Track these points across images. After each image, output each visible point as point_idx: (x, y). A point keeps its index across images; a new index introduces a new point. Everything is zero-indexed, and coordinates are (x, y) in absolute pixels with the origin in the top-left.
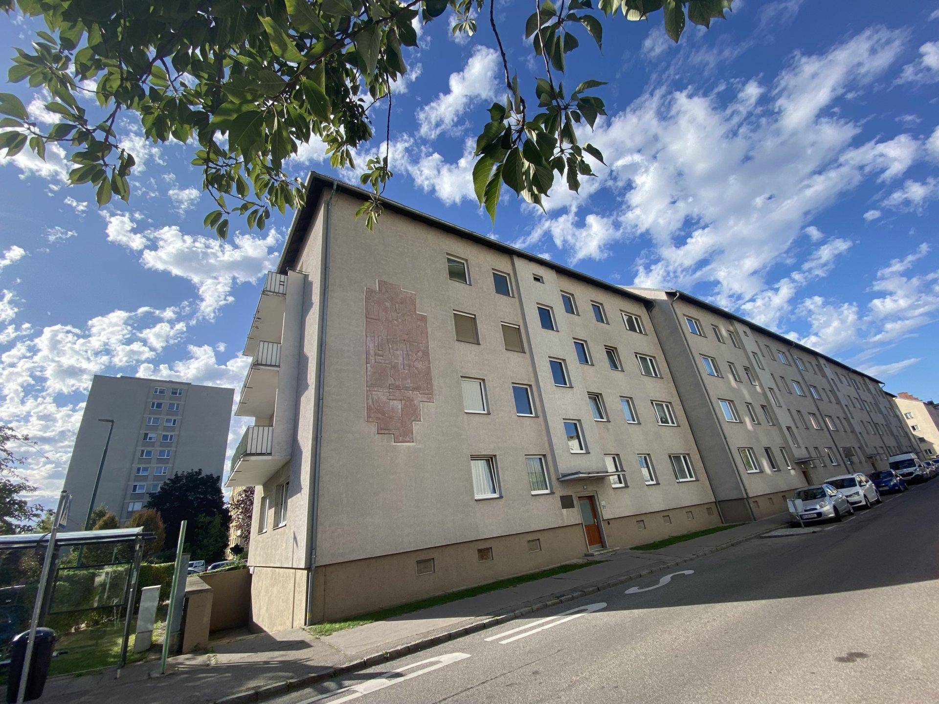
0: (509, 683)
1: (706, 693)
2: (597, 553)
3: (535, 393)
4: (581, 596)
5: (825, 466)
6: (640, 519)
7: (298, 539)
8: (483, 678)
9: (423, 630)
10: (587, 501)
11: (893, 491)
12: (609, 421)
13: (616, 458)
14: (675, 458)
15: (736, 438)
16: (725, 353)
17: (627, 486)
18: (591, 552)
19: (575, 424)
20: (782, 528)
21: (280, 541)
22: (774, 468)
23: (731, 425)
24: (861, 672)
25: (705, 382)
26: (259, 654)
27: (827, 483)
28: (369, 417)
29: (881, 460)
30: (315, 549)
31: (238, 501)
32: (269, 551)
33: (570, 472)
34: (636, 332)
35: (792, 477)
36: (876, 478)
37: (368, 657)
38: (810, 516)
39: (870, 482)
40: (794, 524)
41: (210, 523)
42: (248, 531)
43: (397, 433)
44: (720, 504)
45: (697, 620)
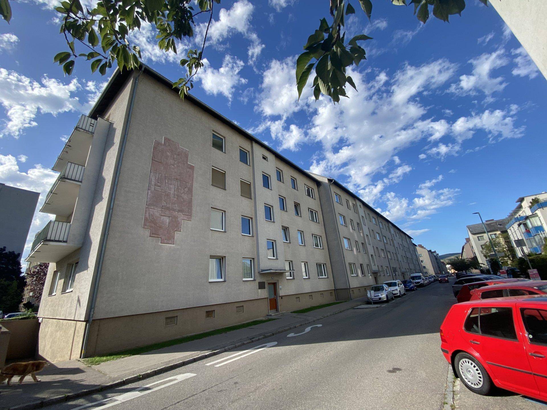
0: (220, 390)
1: (327, 390)
2: (273, 314)
3: (254, 223)
4: (264, 338)
5: (384, 275)
6: (297, 296)
7: (81, 300)
8: (203, 388)
9: (166, 360)
10: (273, 286)
11: (411, 290)
12: (290, 243)
13: (291, 263)
14: (319, 265)
15: (349, 258)
16: (350, 214)
17: (294, 279)
18: (270, 314)
19: (273, 243)
20: (363, 304)
21: (66, 301)
22: (363, 274)
23: (348, 251)
24: (399, 378)
25: (339, 227)
26: (44, 376)
27: (385, 284)
28: (145, 225)
29: (407, 275)
30: (94, 308)
31: (34, 272)
32: (56, 308)
33: (266, 269)
34: (310, 197)
35: (370, 280)
36: (404, 283)
37: (127, 378)
38: (376, 299)
39: (402, 285)
40: (368, 303)
41: (9, 285)
42: (39, 293)
43: (163, 237)
44: (336, 291)
45: (323, 350)
